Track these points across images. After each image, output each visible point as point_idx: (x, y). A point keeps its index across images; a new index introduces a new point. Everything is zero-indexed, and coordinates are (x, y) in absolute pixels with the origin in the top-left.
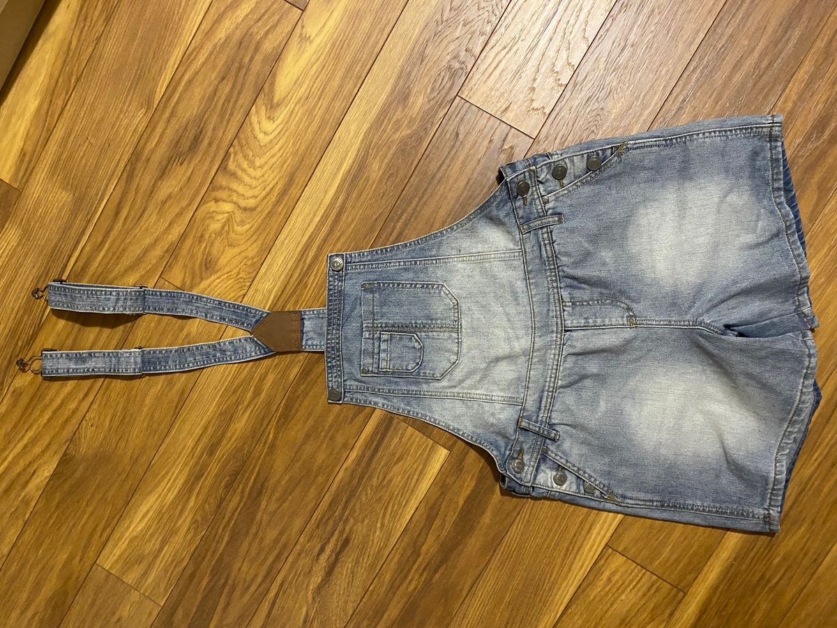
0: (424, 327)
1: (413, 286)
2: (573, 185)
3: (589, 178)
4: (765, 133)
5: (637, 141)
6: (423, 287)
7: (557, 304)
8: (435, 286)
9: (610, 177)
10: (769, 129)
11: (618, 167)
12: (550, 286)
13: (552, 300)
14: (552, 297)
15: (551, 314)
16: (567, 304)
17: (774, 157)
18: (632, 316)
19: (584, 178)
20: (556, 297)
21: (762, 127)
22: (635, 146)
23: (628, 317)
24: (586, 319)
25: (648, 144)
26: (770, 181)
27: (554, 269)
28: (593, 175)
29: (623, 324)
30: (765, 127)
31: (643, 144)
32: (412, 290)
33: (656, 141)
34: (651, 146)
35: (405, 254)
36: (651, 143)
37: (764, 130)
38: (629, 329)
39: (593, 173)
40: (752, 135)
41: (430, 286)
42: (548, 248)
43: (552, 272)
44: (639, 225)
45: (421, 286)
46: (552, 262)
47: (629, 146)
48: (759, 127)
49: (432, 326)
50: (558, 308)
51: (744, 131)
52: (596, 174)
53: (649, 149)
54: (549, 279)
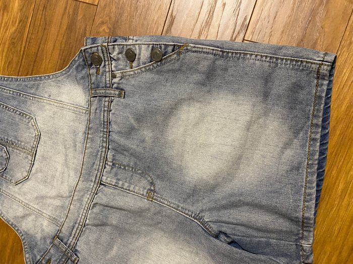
0: (13, 144)
1: (15, 111)
2: (139, 69)
3: (151, 67)
4: (314, 69)
5: (197, 46)
6: (20, 114)
7: (102, 161)
8: (28, 117)
9: (169, 71)
10: (318, 66)
11: (176, 65)
12: (101, 145)
13: (99, 156)
14: (99, 154)
15: (95, 167)
16: (109, 163)
17: (318, 94)
18: (152, 190)
19: (148, 66)
20: (103, 155)
21: (312, 63)
22: (193, 49)
23: (149, 190)
24: (118, 180)
25: (205, 50)
26: (311, 116)
27: (107, 132)
28: (155, 65)
29: (143, 195)
30: (314, 63)
31: (201, 50)
32: (13, 114)
33: (213, 50)
34: (208, 53)
35: (15, 86)
36: (208, 50)
37: (313, 66)
38: (146, 200)
39: (155, 63)
40: (301, 68)
41: (24, 116)
42: (106, 114)
43: (104, 134)
44: (180, 118)
45: (19, 113)
46: (106, 126)
47: (189, 48)
48: (309, 62)
49: (18, 145)
50: (101, 164)
51: (294, 63)
52: (158, 65)
53: (205, 55)
54: (101, 139)
